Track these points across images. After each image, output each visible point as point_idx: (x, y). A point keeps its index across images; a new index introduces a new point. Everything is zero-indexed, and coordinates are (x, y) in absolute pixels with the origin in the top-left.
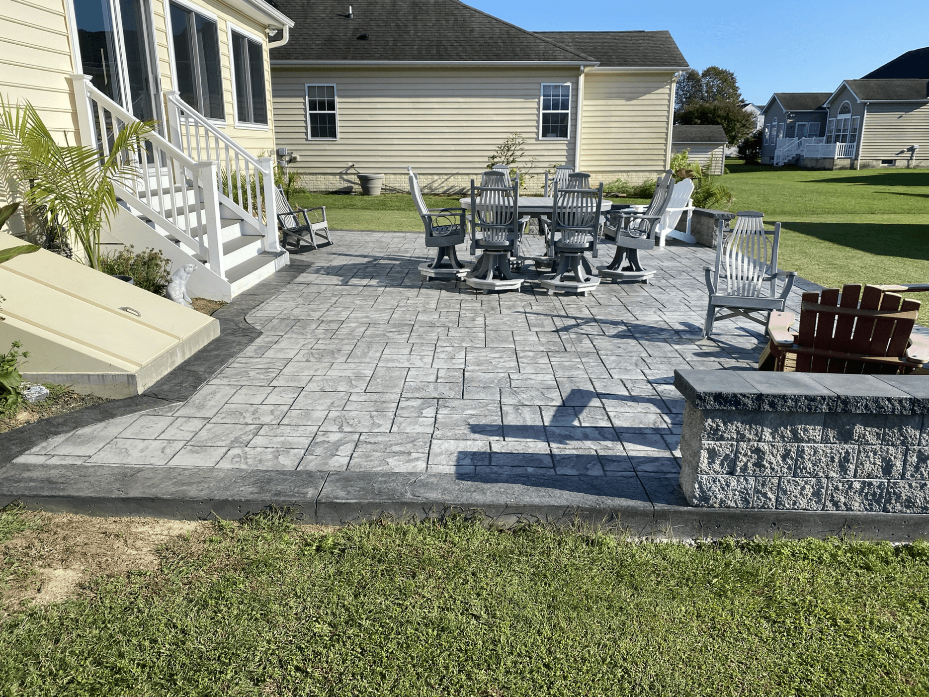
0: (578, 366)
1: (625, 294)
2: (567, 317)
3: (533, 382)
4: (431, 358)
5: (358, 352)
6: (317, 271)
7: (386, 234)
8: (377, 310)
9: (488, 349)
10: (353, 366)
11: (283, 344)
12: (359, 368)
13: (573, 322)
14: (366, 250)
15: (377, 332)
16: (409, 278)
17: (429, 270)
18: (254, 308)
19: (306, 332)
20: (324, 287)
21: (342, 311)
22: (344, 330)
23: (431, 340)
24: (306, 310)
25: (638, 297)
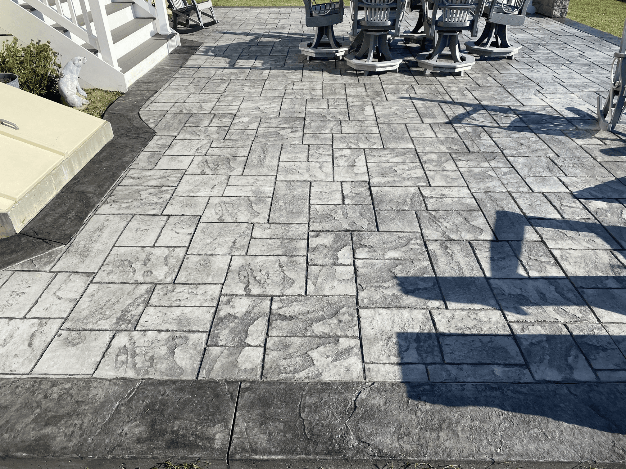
0: (489, 173)
1: (497, 72)
2: (453, 103)
3: (449, 201)
4: (331, 165)
5: (254, 158)
6: (206, 53)
7: (263, 10)
8: (267, 99)
9: (387, 151)
10: (251, 180)
11: (176, 149)
12: (258, 183)
13: (461, 110)
14: (248, 28)
15: (270, 130)
16: (291, 58)
17: (310, 50)
18: (148, 99)
19: (200, 131)
20: (213, 71)
21: (232, 102)
22: (237, 128)
23: (326, 139)
24: (198, 101)
25: (511, 75)
